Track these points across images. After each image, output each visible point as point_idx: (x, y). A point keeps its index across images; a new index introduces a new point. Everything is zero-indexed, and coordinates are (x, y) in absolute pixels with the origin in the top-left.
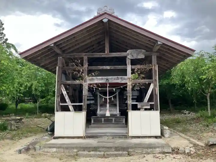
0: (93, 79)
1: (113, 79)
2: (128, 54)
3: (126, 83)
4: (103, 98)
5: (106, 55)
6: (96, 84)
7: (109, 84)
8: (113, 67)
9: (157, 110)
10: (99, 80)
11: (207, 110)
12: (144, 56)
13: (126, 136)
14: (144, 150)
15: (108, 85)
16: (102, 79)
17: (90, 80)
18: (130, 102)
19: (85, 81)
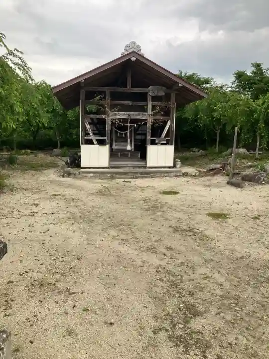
0: (116, 115)
1: (135, 115)
2: (150, 91)
3: (147, 120)
4: (119, 134)
5: (128, 90)
6: (118, 119)
7: (131, 120)
8: (134, 103)
9: (172, 144)
10: (121, 116)
11: (215, 147)
12: (164, 94)
13: (145, 167)
14: (162, 174)
15: (129, 121)
16: (124, 114)
17: (112, 115)
18: (149, 137)
19: (108, 116)
